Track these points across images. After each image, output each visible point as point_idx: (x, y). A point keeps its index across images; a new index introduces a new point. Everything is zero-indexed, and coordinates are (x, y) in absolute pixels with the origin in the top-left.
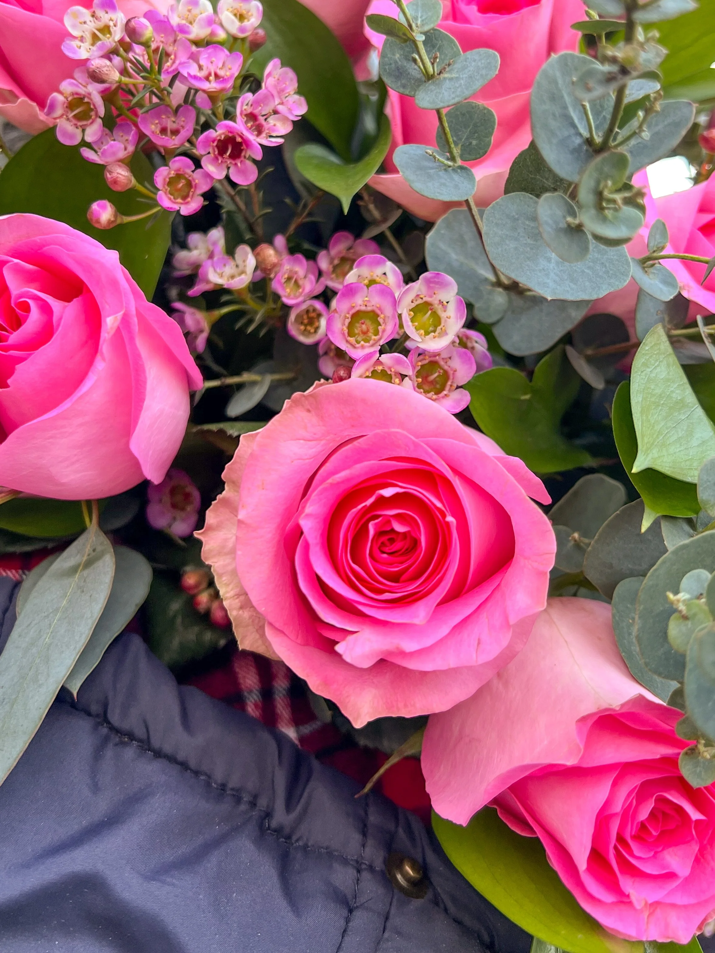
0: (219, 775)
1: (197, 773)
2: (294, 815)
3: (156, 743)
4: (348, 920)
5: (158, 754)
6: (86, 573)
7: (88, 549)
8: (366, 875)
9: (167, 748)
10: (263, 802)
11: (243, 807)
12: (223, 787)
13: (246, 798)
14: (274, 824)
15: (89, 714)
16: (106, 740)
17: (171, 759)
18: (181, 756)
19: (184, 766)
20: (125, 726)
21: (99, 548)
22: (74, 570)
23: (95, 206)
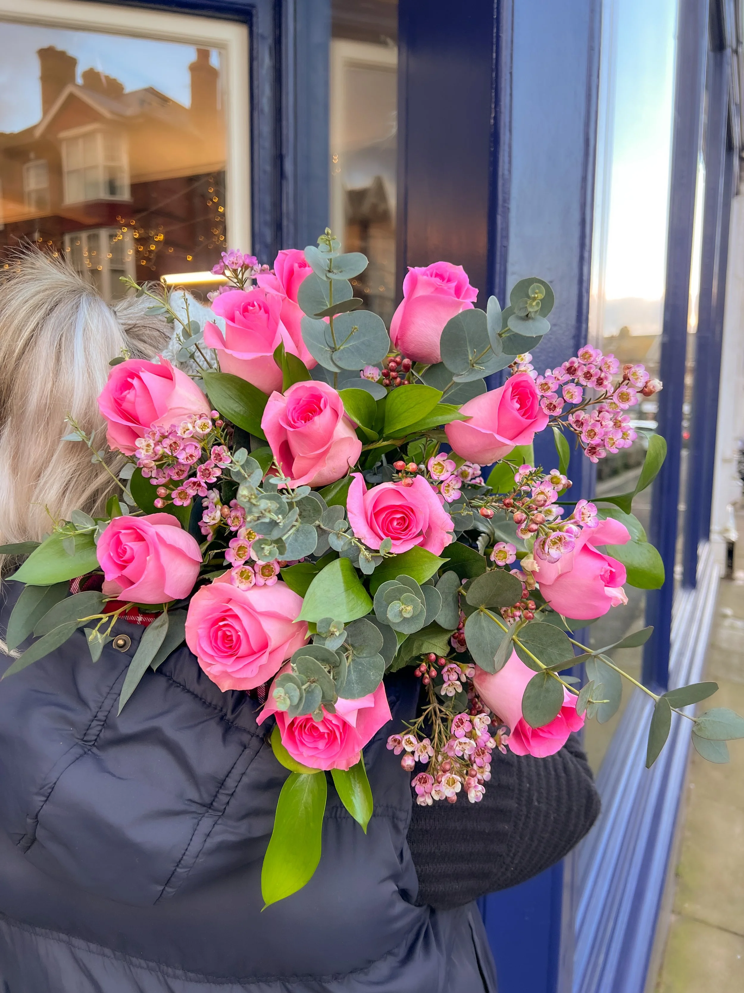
0: (209, 700)
1: (201, 699)
2: (234, 716)
3: (188, 687)
4: (243, 751)
5: (189, 691)
6: (161, 628)
7: (162, 620)
8: (254, 738)
9: (191, 690)
10: (224, 710)
11: (216, 711)
12: (210, 704)
13: (219, 708)
14: (227, 718)
15: (166, 676)
16: (172, 684)
17: (193, 693)
18: (195, 693)
19: (196, 696)
20: (178, 681)
21: (165, 620)
22: (157, 627)
23: (155, 502)
